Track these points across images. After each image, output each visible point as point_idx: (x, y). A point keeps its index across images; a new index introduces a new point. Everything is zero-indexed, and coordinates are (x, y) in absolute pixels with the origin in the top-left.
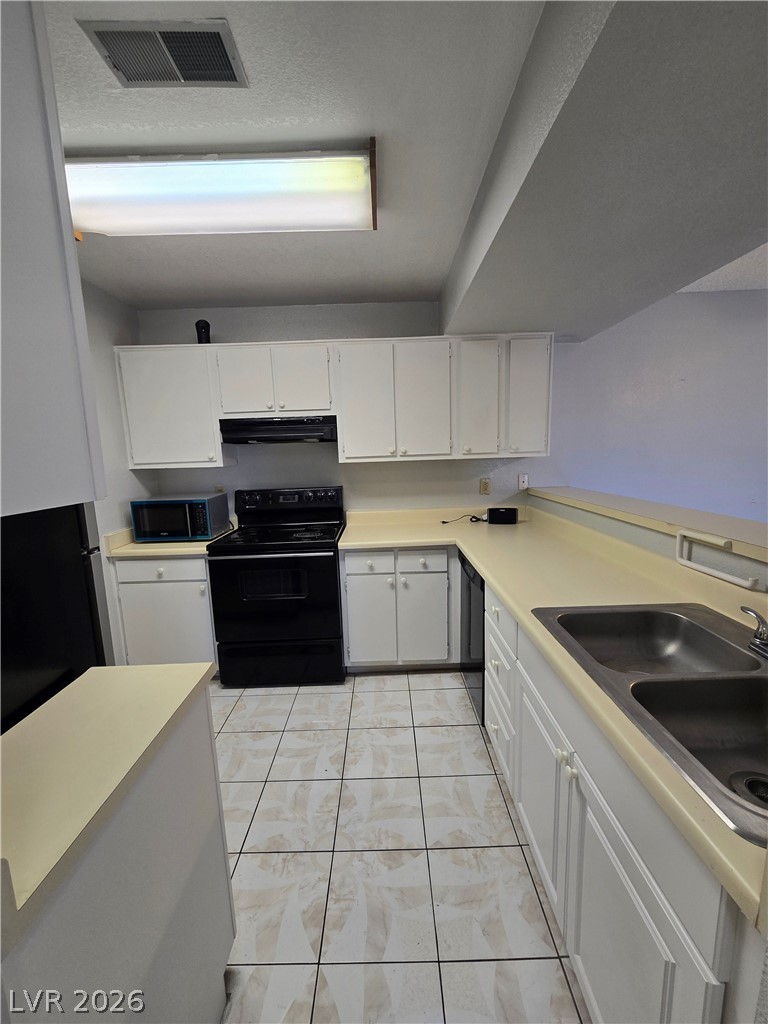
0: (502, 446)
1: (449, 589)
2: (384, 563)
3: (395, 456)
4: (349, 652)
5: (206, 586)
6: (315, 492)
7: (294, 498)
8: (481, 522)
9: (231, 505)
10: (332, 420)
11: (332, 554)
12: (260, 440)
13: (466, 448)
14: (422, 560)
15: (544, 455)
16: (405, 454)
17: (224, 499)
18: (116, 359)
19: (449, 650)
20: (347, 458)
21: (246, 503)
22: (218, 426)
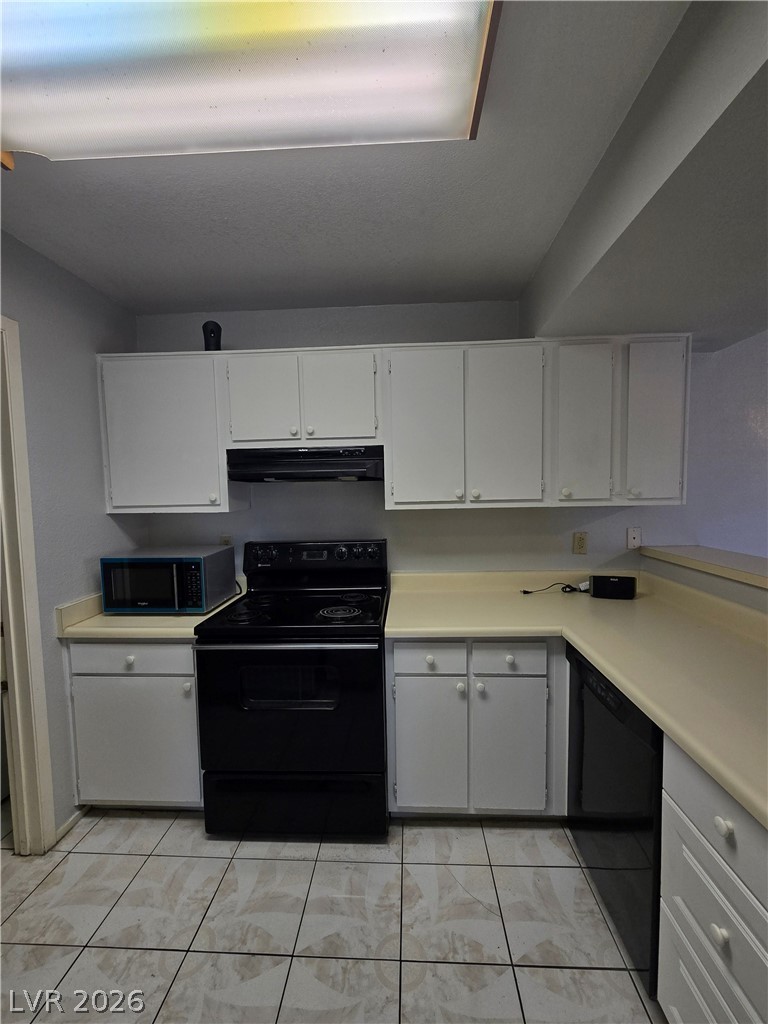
0: (617, 489)
1: (549, 701)
2: (452, 660)
3: (464, 502)
4: (395, 792)
5: (190, 684)
6: (350, 547)
7: (321, 556)
8: (578, 594)
9: (239, 561)
10: (378, 451)
11: (376, 646)
12: (280, 477)
13: (565, 491)
14: (509, 657)
15: (677, 503)
16: (477, 500)
17: (230, 555)
18: (99, 369)
19: (547, 795)
20: (397, 503)
21: (258, 559)
22: (224, 459)
